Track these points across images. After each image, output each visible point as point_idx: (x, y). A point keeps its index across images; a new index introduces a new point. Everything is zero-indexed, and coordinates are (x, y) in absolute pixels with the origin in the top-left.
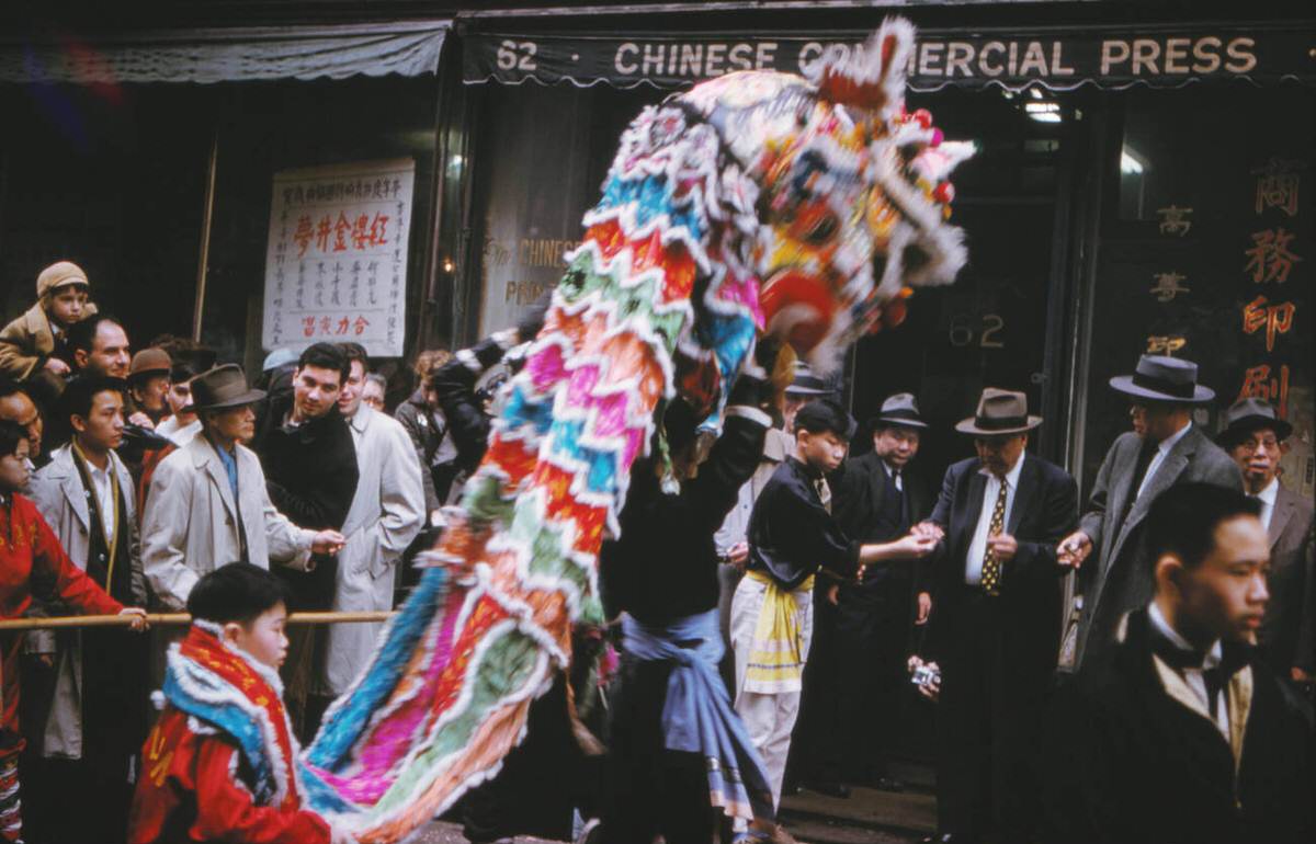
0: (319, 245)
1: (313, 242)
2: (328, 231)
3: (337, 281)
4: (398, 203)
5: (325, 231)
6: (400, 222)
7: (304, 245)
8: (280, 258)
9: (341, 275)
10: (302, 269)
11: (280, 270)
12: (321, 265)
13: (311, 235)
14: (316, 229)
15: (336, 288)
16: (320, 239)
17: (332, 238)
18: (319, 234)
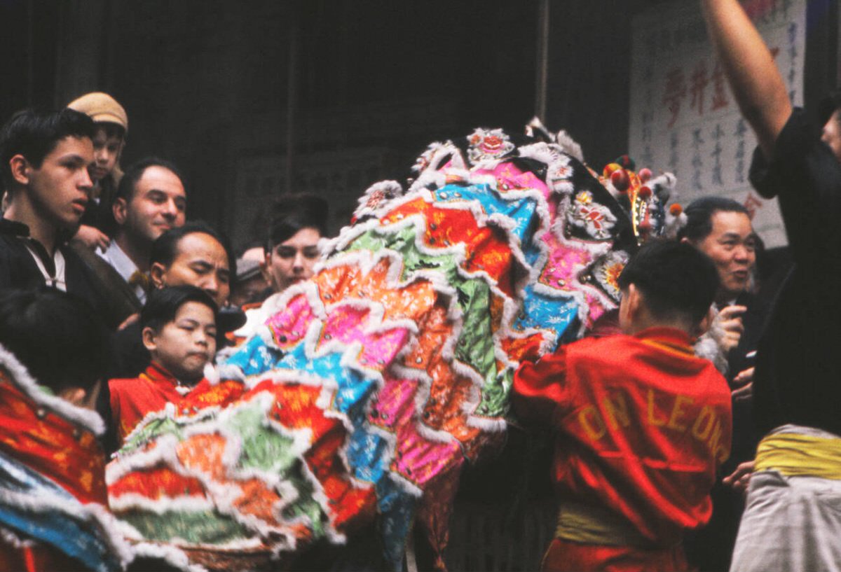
0: (693, 104)
1: (685, 104)
2: (705, 83)
3: (718, 151)
4: (789, 27)
5: (700, 85)
6: (793, 53)
7: (675, 110)
8: (646, 134)
9: (722, 140)
10: (674, 143)
11: (647, 148)
12: (697, 133)
13: (683, 94)
14: (689, 84)
15: (718, 160)
16: (695, 95)
17: (709, 92)
18: (694, 90)
